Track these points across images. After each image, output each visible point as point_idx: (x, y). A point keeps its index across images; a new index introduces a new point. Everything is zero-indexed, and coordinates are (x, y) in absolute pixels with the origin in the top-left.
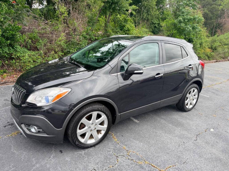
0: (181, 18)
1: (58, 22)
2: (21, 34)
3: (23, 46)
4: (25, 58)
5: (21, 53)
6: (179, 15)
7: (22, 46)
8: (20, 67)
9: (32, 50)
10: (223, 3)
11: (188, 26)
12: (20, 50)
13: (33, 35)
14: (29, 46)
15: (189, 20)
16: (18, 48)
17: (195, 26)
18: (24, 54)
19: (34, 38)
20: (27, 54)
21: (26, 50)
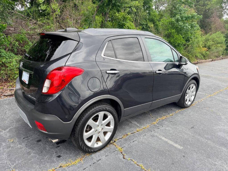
0: (178, 16)
1: (49, 21)
2: (5, 36)
3: (9, 50)
4: (12, 65)
5: (7, 59)
6: (176, 14)
7: (7, 50)
8: (6, 76)
9: (20, 54)
10: (211, 3)
11: (187, 25)
12: (5, 55)
13: (21, 36)
14: (16, 50)
15: (187, 18)
16: (3, 52)
17: (193, 25)
18: (11, 59)
19: (22, 40)
20: (14, 60)
21: (13, 55)
